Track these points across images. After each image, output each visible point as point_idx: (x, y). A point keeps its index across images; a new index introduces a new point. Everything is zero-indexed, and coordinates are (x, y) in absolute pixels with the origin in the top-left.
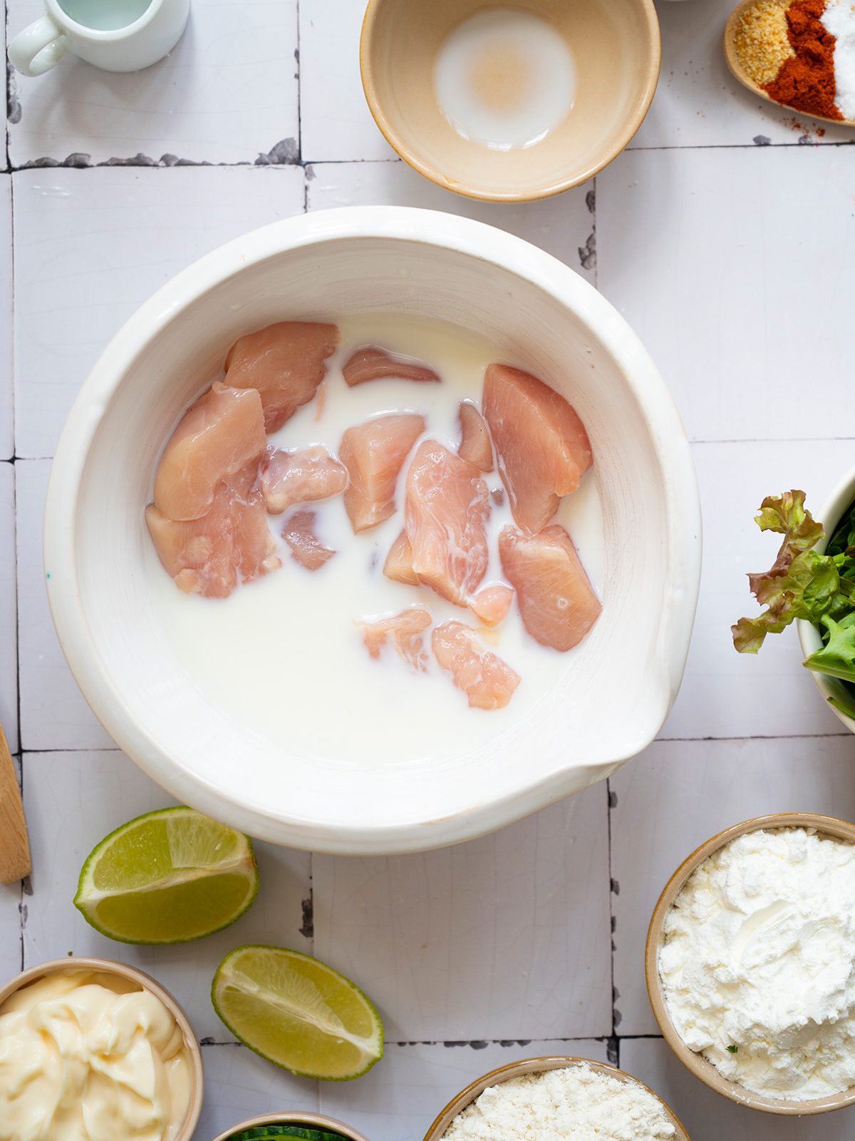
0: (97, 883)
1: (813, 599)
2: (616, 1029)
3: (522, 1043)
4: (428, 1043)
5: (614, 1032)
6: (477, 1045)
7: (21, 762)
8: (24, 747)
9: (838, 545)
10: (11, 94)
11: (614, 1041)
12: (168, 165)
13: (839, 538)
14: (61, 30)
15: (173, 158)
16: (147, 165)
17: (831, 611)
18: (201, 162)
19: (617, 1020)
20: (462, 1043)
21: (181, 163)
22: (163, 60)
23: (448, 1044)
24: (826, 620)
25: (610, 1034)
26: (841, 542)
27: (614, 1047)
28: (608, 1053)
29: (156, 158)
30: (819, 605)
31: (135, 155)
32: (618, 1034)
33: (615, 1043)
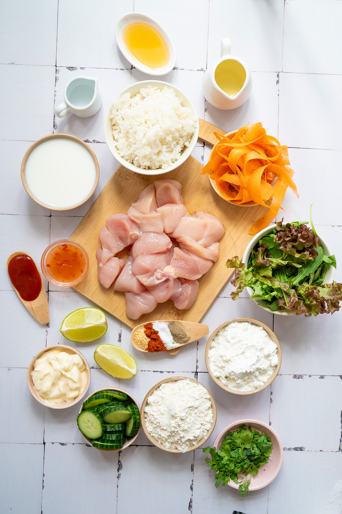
0: (66, 326)
1: (247, 281)
2: (197, 370)
3: (173, 372)
4: (149, 371)
5: (196, 371)
6: (161, 372)
7: (48, 294)
8: (49, 290)
9: (250, 264)
10: (55, 122)
11: (197, 373)
12: (94, 142)
13: (250, 263)
14: (68, 106)
15: (96, 141)
16: (89, 142)
17: (253, 282)
18: (103, 142)
19: (197, 368)
20: (157, 372)
21: (98, 142)
22: (95, 115)
23: (154, 371)
24: (252, 286)
25: (195, 371)
26: (251, 263)
27: (196, 375)
28: (195, 376)
29: (91, 141)
30: (249, 282)
31: (86, 140)
32: (197, 371)
33: (197, 374)
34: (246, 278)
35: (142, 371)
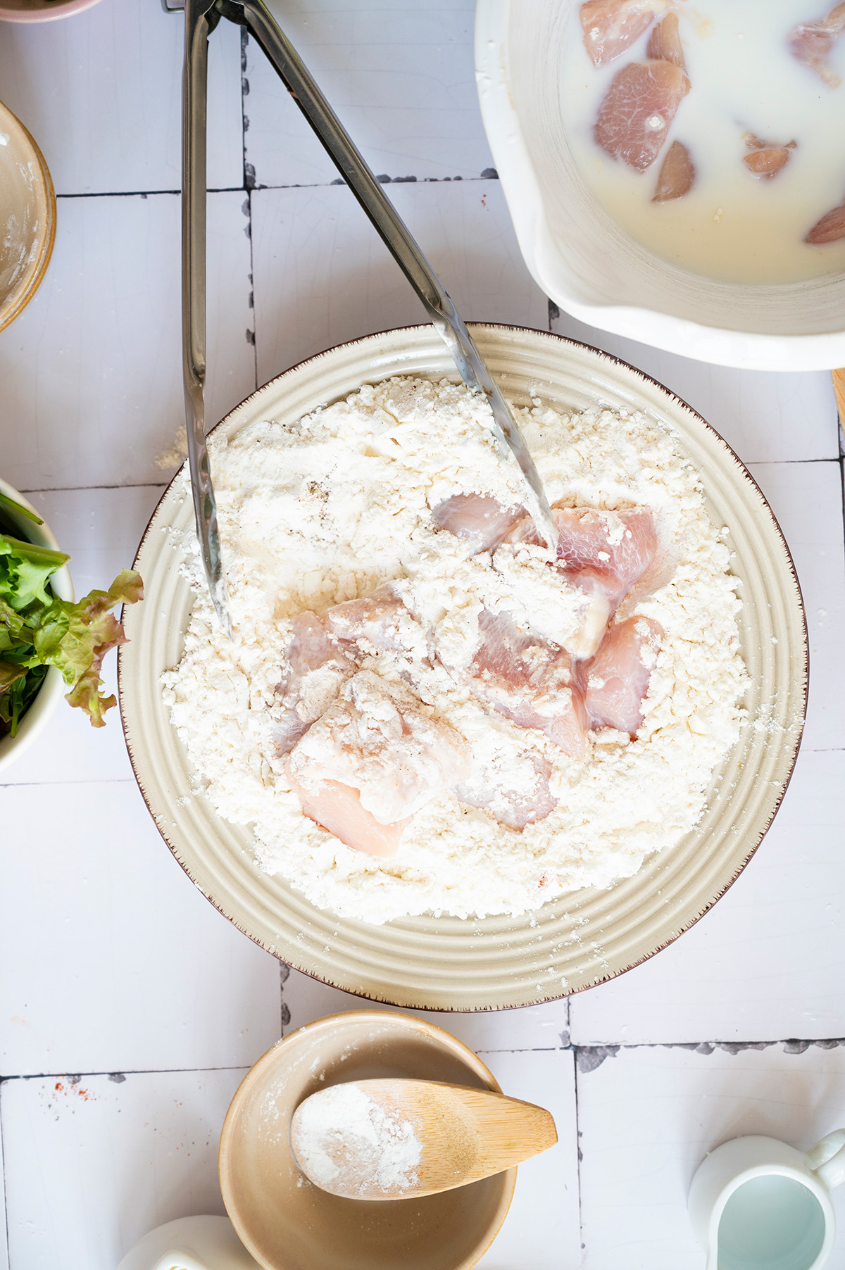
1: (60, 621)
2: (247, 197)
4: (432, 180)
5: (249, 194)
6: (384, 179)
7: (840, 449)
8: (838, 463)
9: (35, 676)
11: (248, 186)
12: (706, 1043)
13: (35, 684)
14: (815, 1174)
15: (701, 1051)
16: (727, 1043)
17: (41, 611)
18: (674, 1048)
19: (246, 206)
21: (693, 1045)
22: (713, 1149)
23: (413, 179)
24: (48, 601)
25: (253, 192)
26: (32, 680)
27: (248, 179)
28: (254, 173)
29: (718, 1051)
30: (53, 616)
31: (739, 1052)
32: (245, 193)
33: (248, 183)
34: (58, 635)
35: (459, 179)
